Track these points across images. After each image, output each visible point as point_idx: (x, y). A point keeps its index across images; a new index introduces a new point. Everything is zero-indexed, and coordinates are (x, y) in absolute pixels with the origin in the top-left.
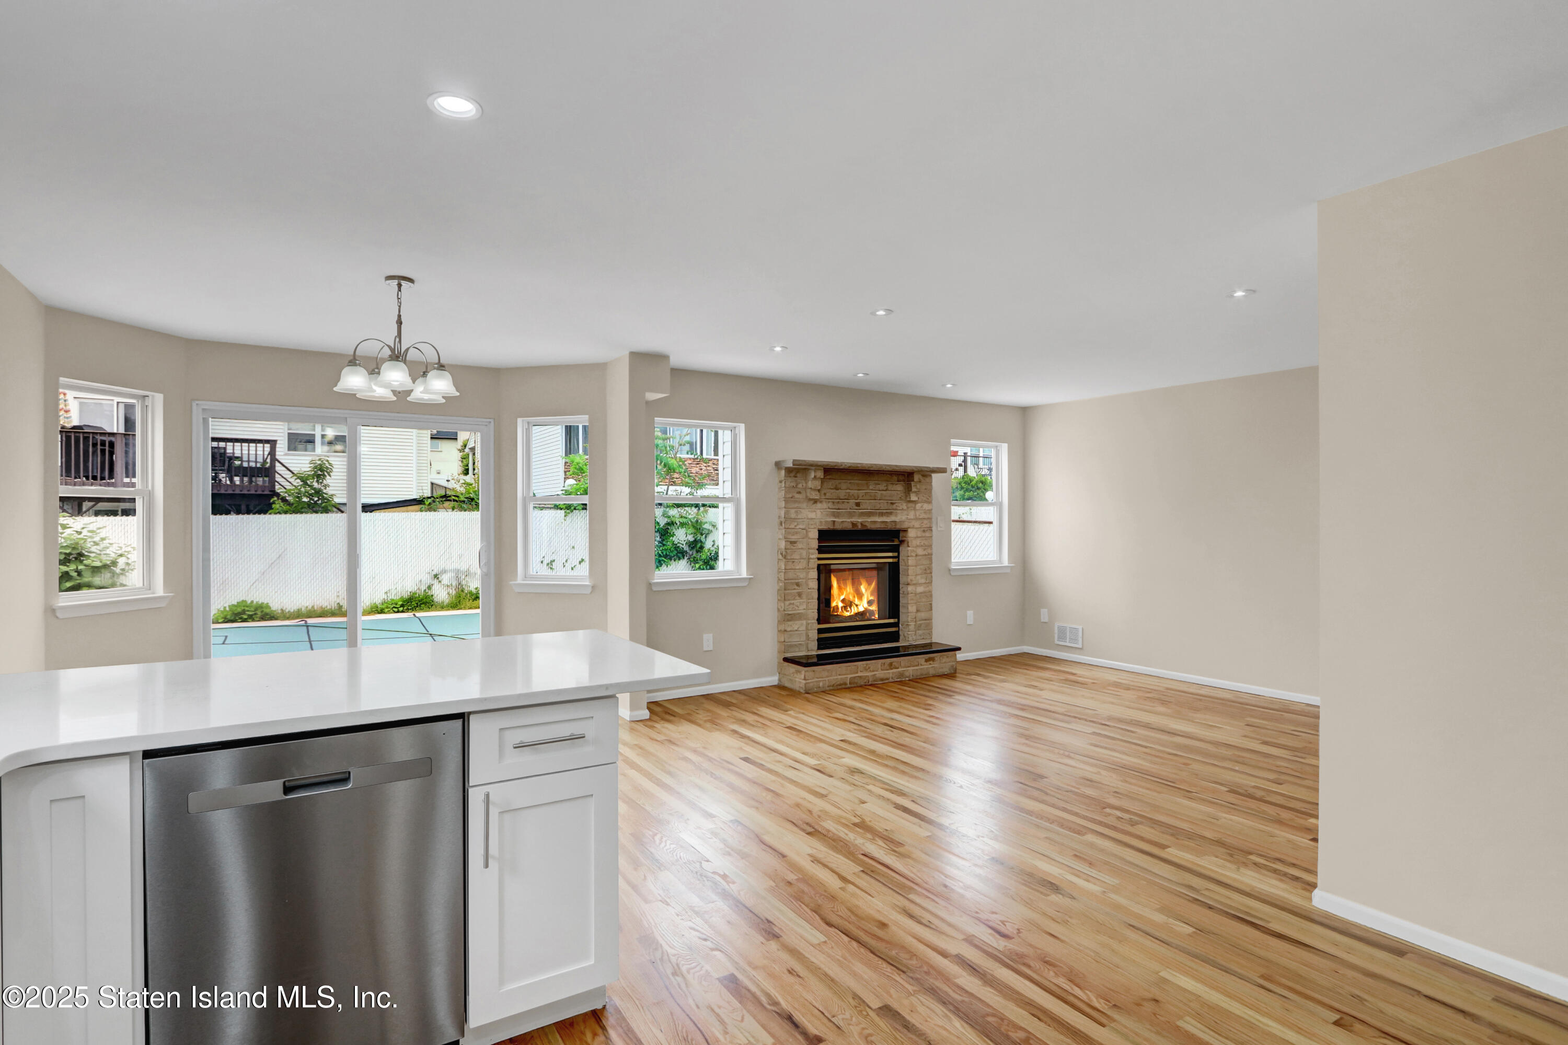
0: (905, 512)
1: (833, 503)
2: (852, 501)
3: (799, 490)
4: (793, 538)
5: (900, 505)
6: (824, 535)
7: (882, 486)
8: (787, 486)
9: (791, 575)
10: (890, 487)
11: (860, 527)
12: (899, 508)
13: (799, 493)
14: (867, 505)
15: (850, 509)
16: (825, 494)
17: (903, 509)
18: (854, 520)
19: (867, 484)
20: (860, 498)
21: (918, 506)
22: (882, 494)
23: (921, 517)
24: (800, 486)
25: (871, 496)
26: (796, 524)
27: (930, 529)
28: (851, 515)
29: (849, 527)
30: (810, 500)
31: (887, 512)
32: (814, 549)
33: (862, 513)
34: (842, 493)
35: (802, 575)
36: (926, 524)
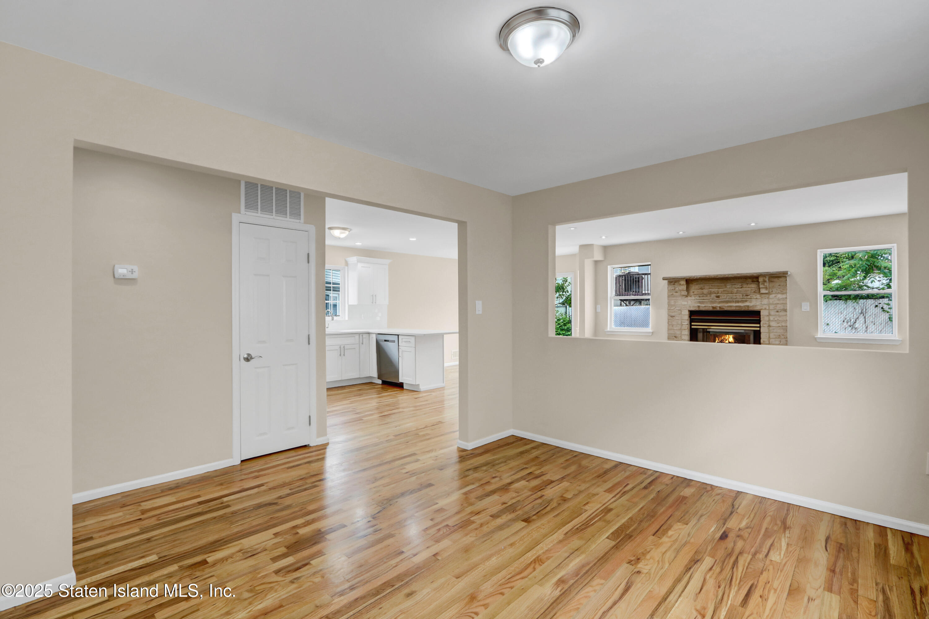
0: (759, 300)
1: (700, 296)
2: (713, 296)
3: (676, 291)
4: (673, 314)
5: (754, 296)
6: (692, 313)
7: (739, 286)
8: (669, 289)
9: (672, 332)
10: (745, 286)
11: (718, 309)
12: (752, 298)
13: (677, 292)
14: (724, 297)
15: (712, 299)
16: (693, 292)
17: (757, 298)
18: (714, 305)
19: (725, 285)
20: (720, 293)
21: (771, 296)
22: (737, 290)
23: (774, 303)
24: (677, 289)
25: (728, 292)
26: (674, 307)
27: (785, 310)
28: (712, 302)
29: (711, 309)
30: (683, 295)
31: (742, 301)
32: (685, 320)
33: (721, 301)
34: (705, 291)
35: (678, 332)
36: (780, 307)
